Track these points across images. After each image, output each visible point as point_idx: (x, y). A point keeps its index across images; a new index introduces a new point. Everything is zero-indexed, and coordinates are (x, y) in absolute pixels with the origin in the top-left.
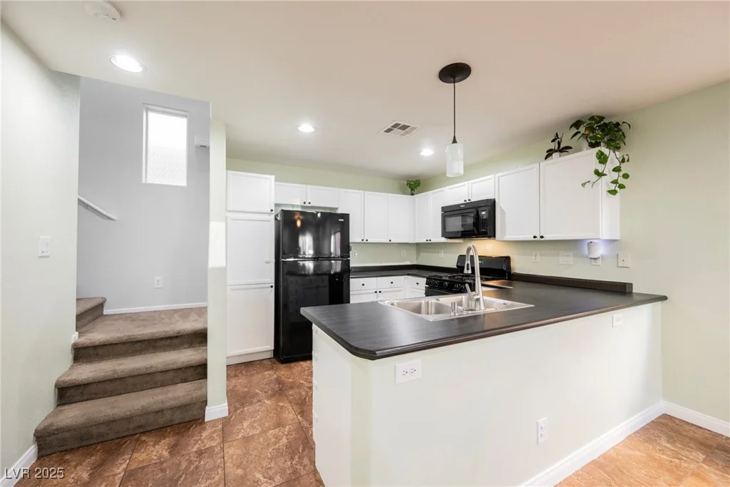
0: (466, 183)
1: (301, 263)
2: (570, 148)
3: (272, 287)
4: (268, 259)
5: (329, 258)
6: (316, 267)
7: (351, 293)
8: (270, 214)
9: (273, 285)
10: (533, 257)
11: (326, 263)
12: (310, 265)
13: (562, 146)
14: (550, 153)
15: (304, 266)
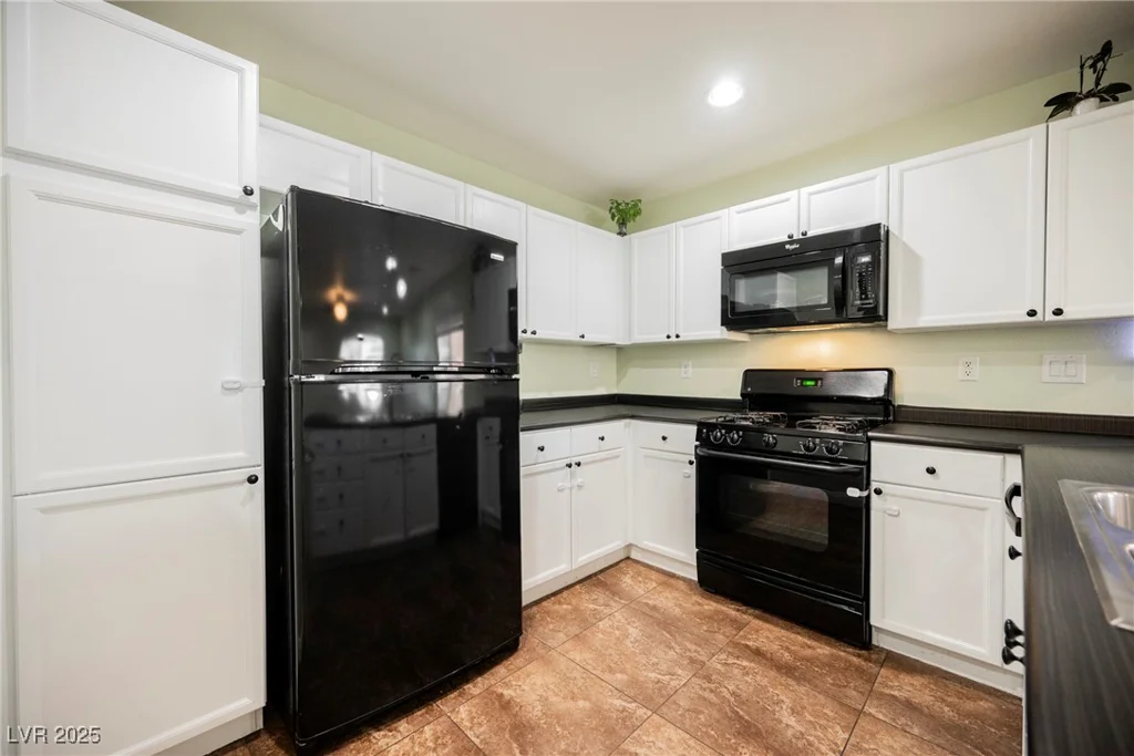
0: (793, 194)
1: (346, 390)
2: (1124, 88)
3: (252, 480)
4: (233, 376)
5: (425, 375)
6: (390, 403)
7: (523, 471)
8: (240, 207)
9: (260, 472)
10: (961, 369)
11: (421, 391)
12: (371, 397)
13: (1104, 83)
14: (1063, 103)
15: (354, 398)
